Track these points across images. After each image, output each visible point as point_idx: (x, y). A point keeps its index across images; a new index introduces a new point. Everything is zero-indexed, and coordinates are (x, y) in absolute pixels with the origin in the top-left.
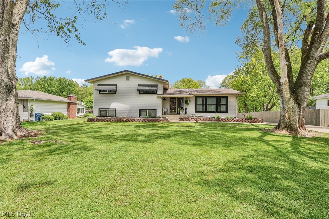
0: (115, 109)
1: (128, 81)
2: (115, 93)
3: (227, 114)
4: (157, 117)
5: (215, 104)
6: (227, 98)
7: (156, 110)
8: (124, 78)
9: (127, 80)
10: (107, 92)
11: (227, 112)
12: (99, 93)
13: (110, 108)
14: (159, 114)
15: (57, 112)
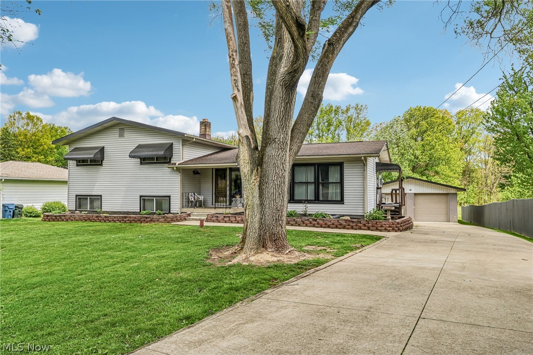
0: (101, 196)
1: (122, 139)
2: (101, 165)
3: (342, 206)
4: (171, 212)
5: (313, 181)
6: (340, 165)
7: (169, 197)
8: (116, 132)
9: (120, 136)
10: (89, 163)
11: (341, 201)
12: (77, 165)
13: (94, 193)
14: (176, 206)
15: (53, 201)
